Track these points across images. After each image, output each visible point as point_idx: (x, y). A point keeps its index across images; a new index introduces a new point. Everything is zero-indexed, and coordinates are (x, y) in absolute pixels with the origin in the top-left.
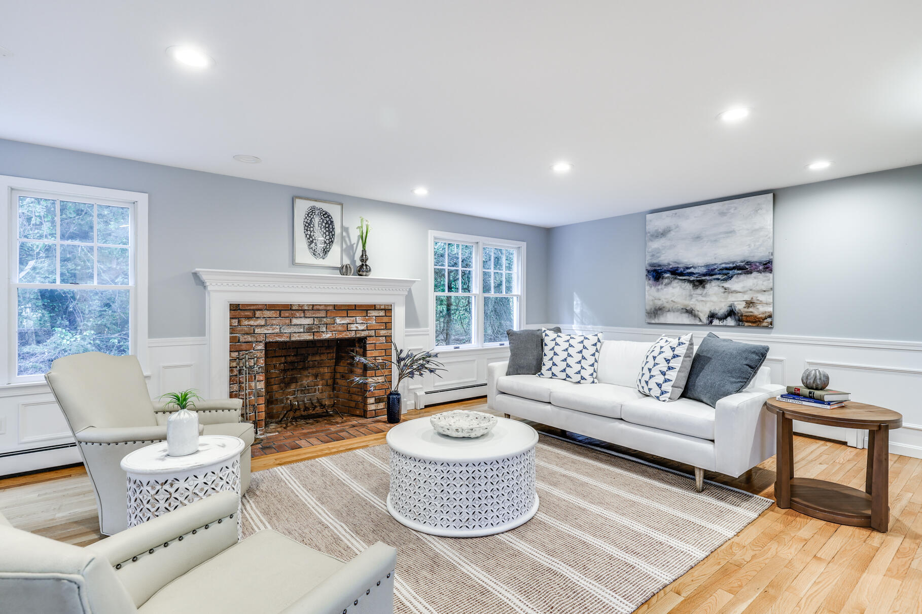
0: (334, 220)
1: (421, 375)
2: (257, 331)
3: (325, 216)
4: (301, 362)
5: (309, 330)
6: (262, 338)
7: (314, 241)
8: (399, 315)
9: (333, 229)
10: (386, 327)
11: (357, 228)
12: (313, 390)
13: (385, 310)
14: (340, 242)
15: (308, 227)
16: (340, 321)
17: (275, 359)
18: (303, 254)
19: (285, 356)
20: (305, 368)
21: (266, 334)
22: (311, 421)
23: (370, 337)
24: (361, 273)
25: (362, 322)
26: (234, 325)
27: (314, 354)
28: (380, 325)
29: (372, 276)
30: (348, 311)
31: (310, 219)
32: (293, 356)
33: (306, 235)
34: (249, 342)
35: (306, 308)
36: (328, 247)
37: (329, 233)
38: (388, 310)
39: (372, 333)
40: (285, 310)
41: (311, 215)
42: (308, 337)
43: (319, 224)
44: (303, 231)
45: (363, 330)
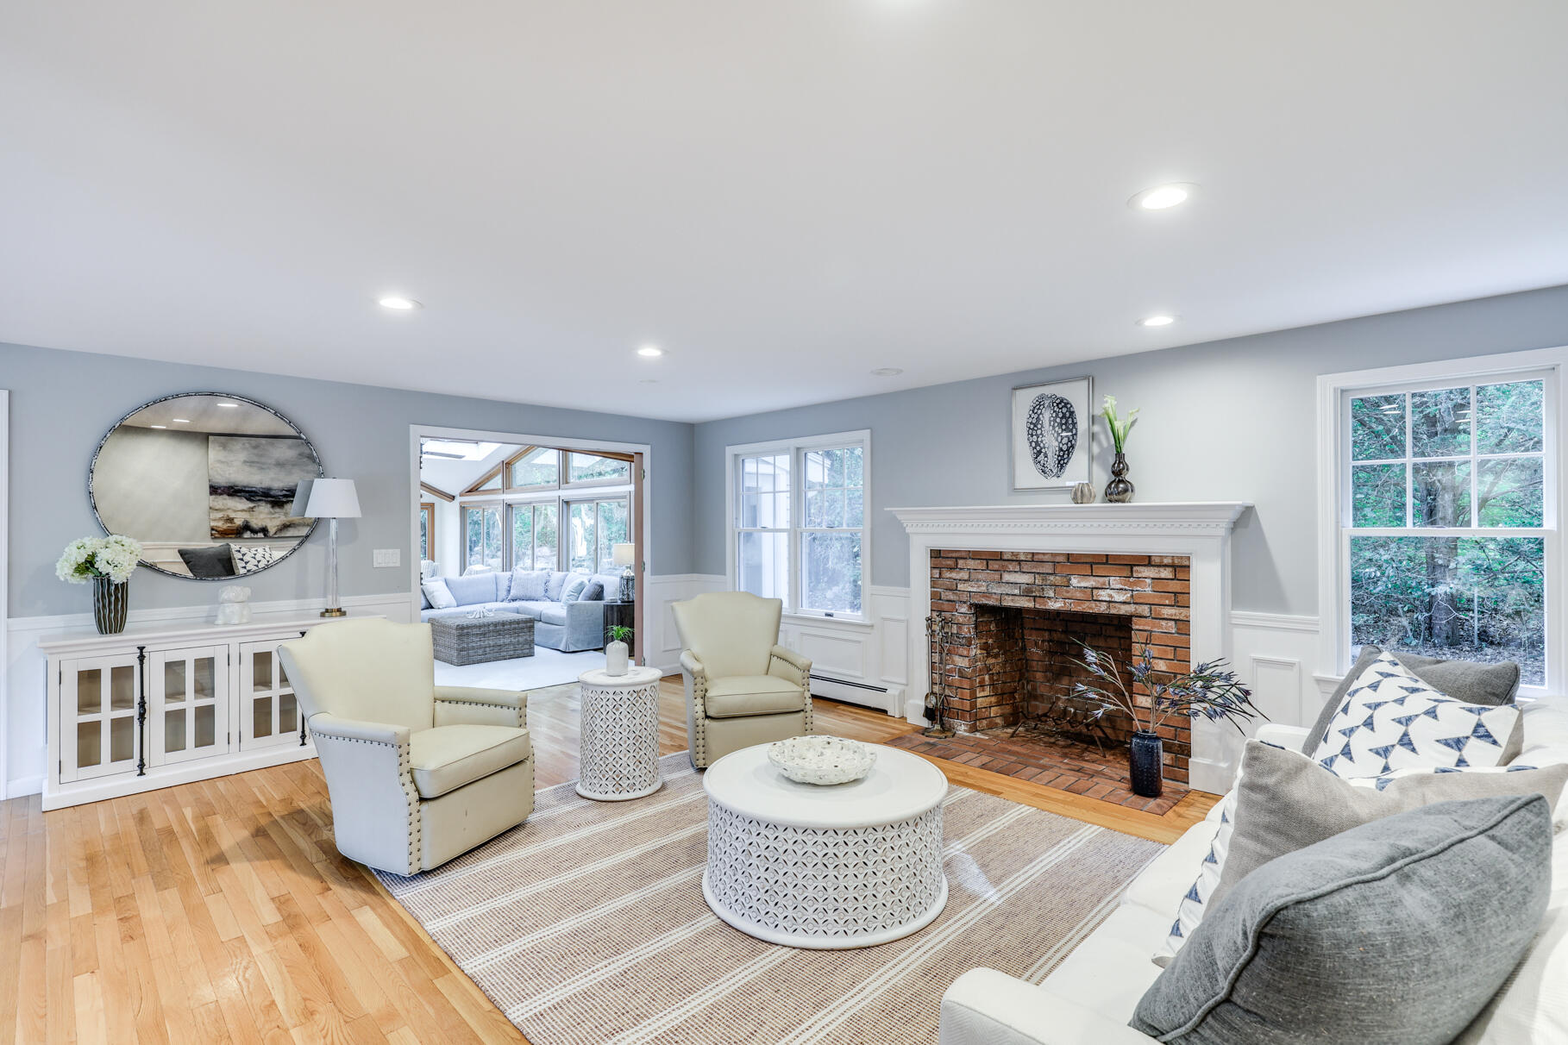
0: (1076, 408)
2: (961, 587)
3: (1060, 406)
5: (1027, 592)
6: (965, 598)
7: (1043, 450)
8: (1207, 579)
9: (1074, 424)
10: (1176, 601)
13: (1174, 567)
14: (1086, 444)
15: (1033, 429)
16: (1079, 582)
17: (1037, 633)
18: (1028, 474)
19: (1050, 631)
21: (970, 592)
23: (1141, 617)
24: (1113, 497)
25: (1121, 587)
26: (936, 576)
28: (1161, 597)
29: (1139, 500)
30: (1094, 566)
31: (1036, 416)
33: (1031, 443)
34: (951, 601)
35: (1023, 558)
36: (1066, 456)
37: (1067, 433)
38: (1180, 568)
39: (1145, 610)
40: (994, 560)
41: (1039, 409)
42: (1026, 603)
43: (1050, 421)
44: (1026, 437)
45: (1124, 603)
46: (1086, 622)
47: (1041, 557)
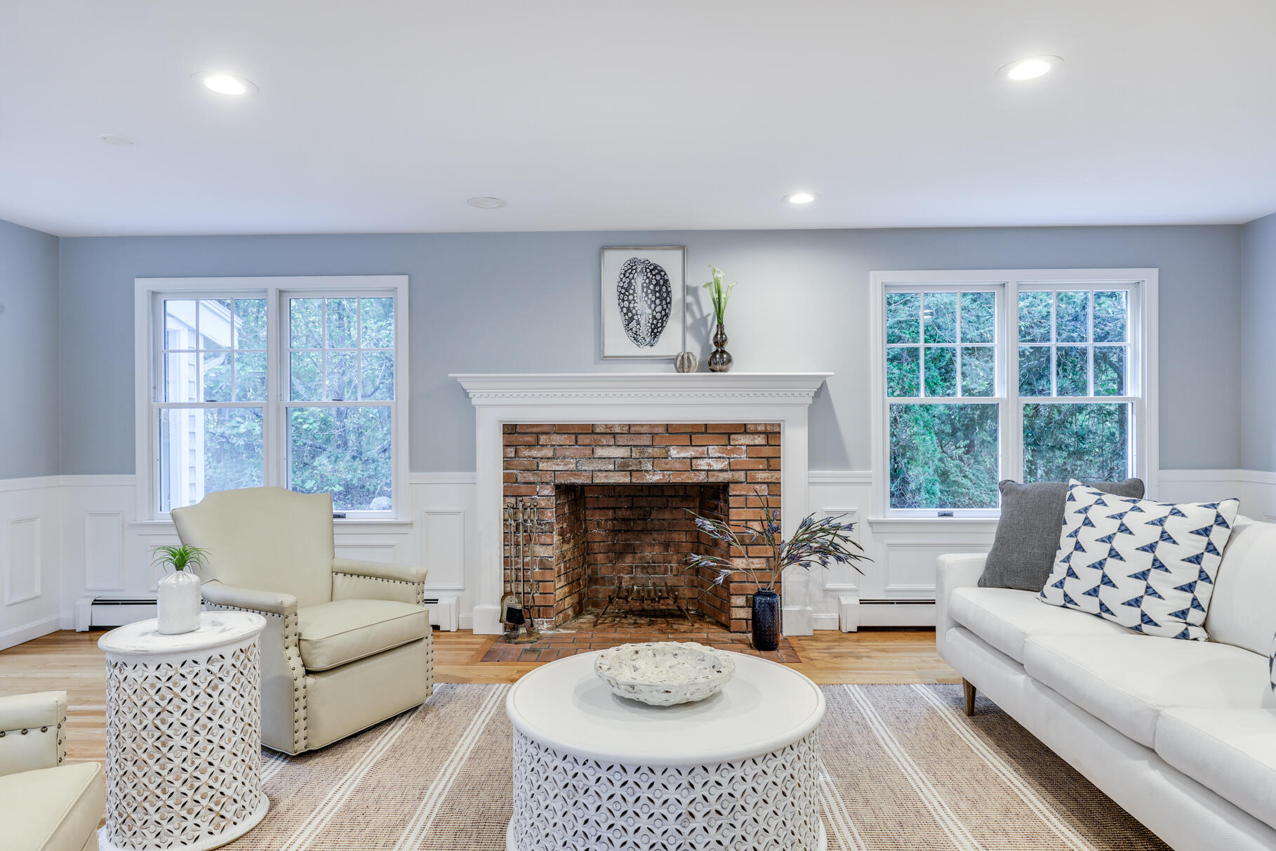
0: (670, 277)
2: (543, 466)
3: (654, 273)
4: (639, 519)
5: (623, 467)
6: (548, 478)
7: (635, 317)
8: (795, 443)
9: (668, 293)
10: (769, 465)
11: (706, 287)
12: (662, 569)
13: (767, 433)
14: (681, 314)
15: (624, 294)
16: (678, 453)
17: (597, 512)
18: (618, 341)
19: (614, 509)
20: (646, 531)
21: (555, 471)
23: (737, 483)
24: (712, 367)
25: (720, 455)
26: (510, 456)
27: (661, 508)
28: (756, 462)
29: (735, 371)
30: (693, 436)
31: (628, 280)
32: (627, 509)
33: (622, 308)
34: (531, 483)
35: (618, 430)
36: (659, 325)
37: (661, 301)
38: (772, 434)
39: (741, 476)
40: (584, 434)
41: (630, 273)
42: (623, 479)
43: (643, 287)
44: (617, 302)
45: (722, 471)
46: (654, 496)
47: (638, 429)
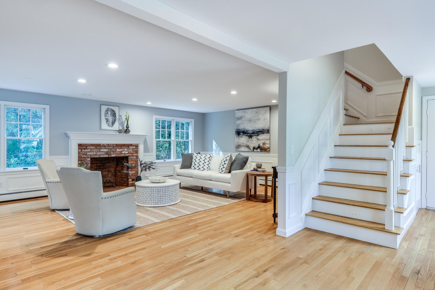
0: (116, 112)
1: (149, 170)
2: (88, 154)
3: (113, 111)
4: (102, 166)
5: (107, 153)
6: (89, 156)
7: (109, 121)
8: (141, 148)
9: (116, 116)
10: (136, 152)
11: (125, 116)
12: (107, 177)
13: (136, 146)
14: (118, 121)
15: (106, 115)
16: (118, 150)
18: (105, 126)
19: (97, 164)
20: (104, 168)
21: (91, 155)
22: (107, 188)
24: (126, 132)
25: (127, 150)
26: (80, 151)
27: (107, 163)
28: (134, 152)
29: (130, 133)
30: (122, 147)
32: (100, 163)
33: (105, 118)
34: (85, 158)
35: (106, 145)
36: (114, 123)
37: (114, 118)
38: (137, 146)
39: (131, 155)
40: (98, 146)
41: (107, 111)
42: (107, 156)
43: (110, 114)
45: (127, 154)
47: (110, 145)
